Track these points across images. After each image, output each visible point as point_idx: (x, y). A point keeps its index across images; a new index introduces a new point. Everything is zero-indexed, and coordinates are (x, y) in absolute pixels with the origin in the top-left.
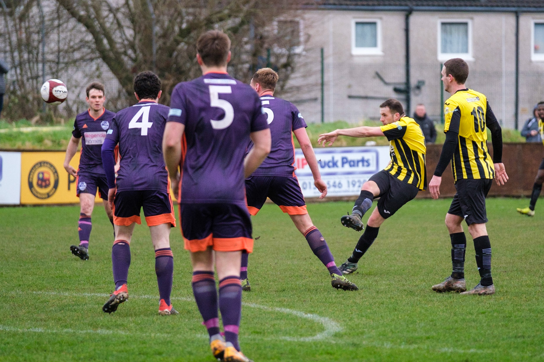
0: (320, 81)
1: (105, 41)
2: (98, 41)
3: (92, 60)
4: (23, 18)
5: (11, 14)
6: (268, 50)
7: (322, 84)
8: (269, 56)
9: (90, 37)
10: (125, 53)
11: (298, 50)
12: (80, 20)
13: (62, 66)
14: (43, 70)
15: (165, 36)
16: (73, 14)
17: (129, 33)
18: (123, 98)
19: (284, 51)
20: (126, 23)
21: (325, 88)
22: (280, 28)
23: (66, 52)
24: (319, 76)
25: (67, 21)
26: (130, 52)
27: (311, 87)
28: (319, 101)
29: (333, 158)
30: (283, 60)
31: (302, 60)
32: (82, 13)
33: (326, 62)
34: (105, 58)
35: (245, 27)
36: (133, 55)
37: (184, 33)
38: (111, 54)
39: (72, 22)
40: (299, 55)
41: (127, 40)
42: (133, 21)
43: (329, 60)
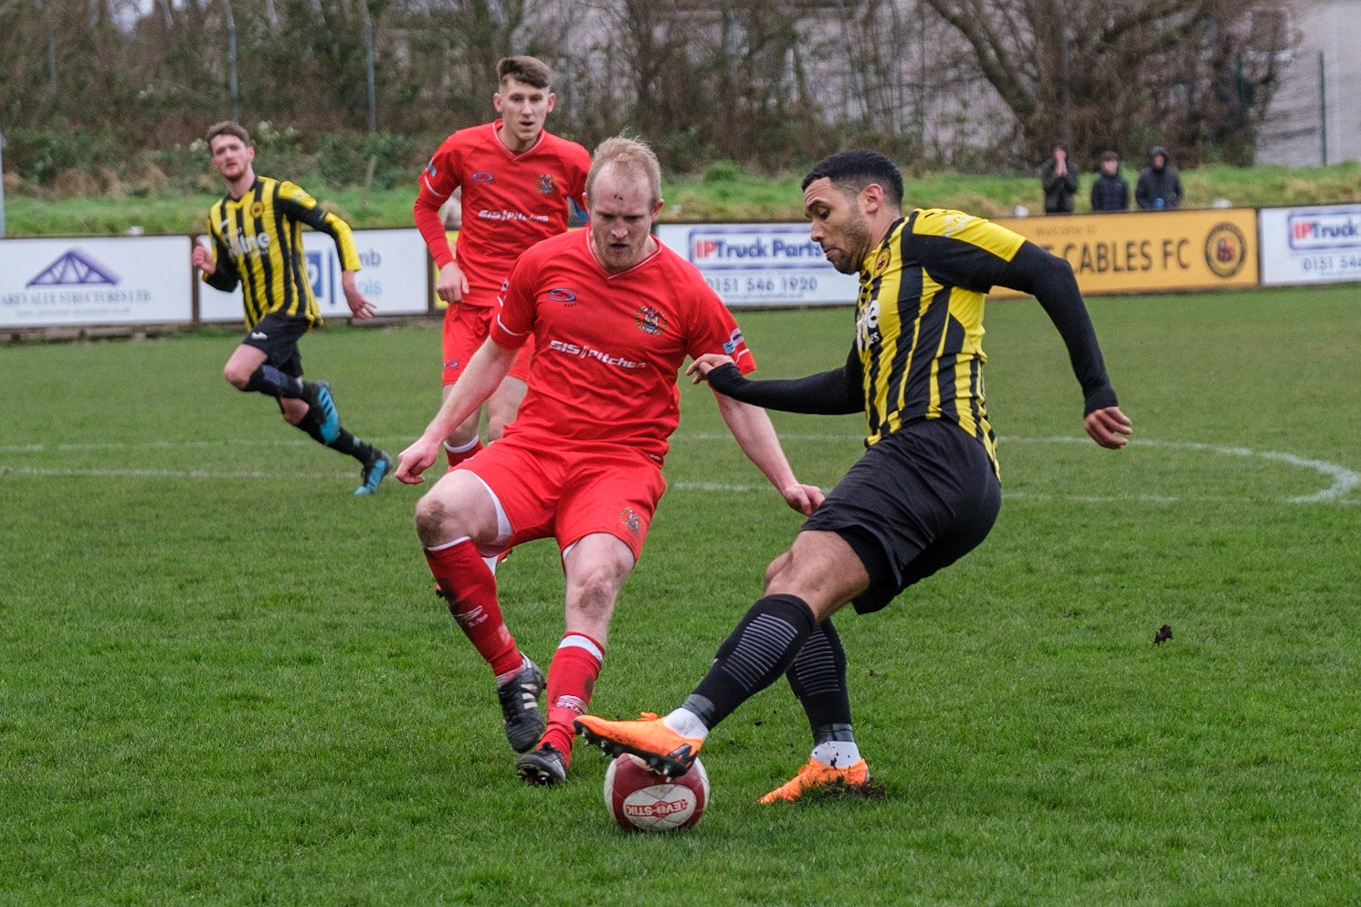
0: (1318, 103)
1: (992, 53)
2: (980, 52)
3: (971, 80)
4: (869, 20)
5: (850, 16)
6: (1239, 56)
7: (1323, 108)
8: (1240, 66)
9: (967, 47)
10: (1021, 69)
11: (1284, 56)
12: (953, 21)
13: (927, 91)
14: (901, 98)
15: (1081, 41)
16: (944, 14)
17: (1027, 37)
18: (1021, 137)
19: (1263, 58)
20: (1023, 24)
21: (1327, 111)
22: (1256, 24)
23: (933, 70)
24: (1317, 93)
25: (934, 24)
26: (1029, 67)
27: (1305, 111)
28: (1319, 132)
29: (1350, 222)
30: (1262, 73)
31: (1290, 71)
32: (956, 11)
33: (1327, 74)
34: (992, 78)
35: (1203, 23)
36: (1034, 72)
37: (1110, 37)
38: (1002, 72)
39: (941, 25)
40: (1286, 64)
41: (1024, 47)
42: (1032, 21)
43: (1332, 71)
